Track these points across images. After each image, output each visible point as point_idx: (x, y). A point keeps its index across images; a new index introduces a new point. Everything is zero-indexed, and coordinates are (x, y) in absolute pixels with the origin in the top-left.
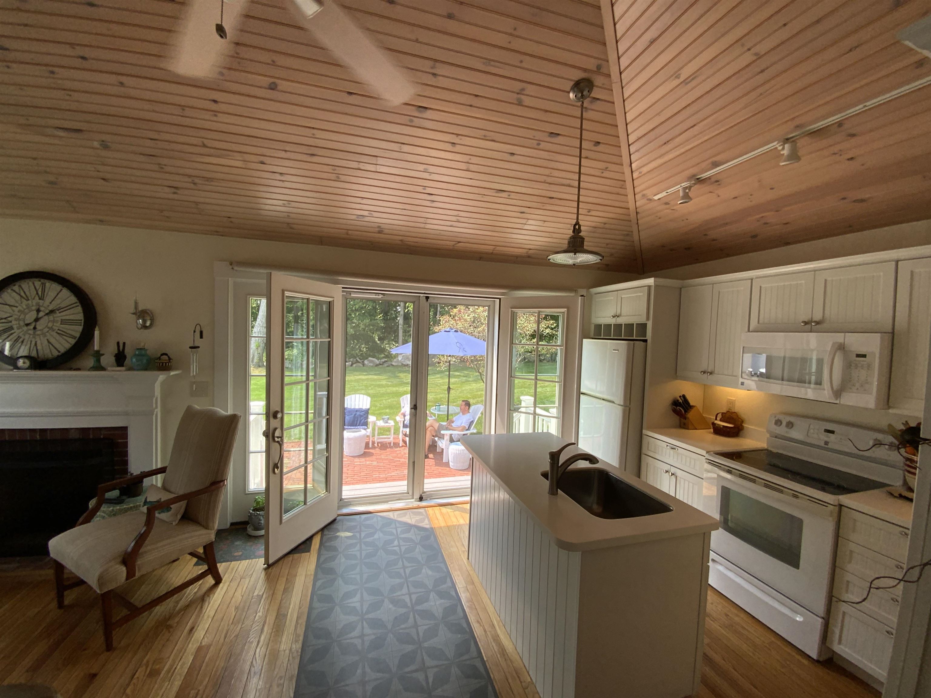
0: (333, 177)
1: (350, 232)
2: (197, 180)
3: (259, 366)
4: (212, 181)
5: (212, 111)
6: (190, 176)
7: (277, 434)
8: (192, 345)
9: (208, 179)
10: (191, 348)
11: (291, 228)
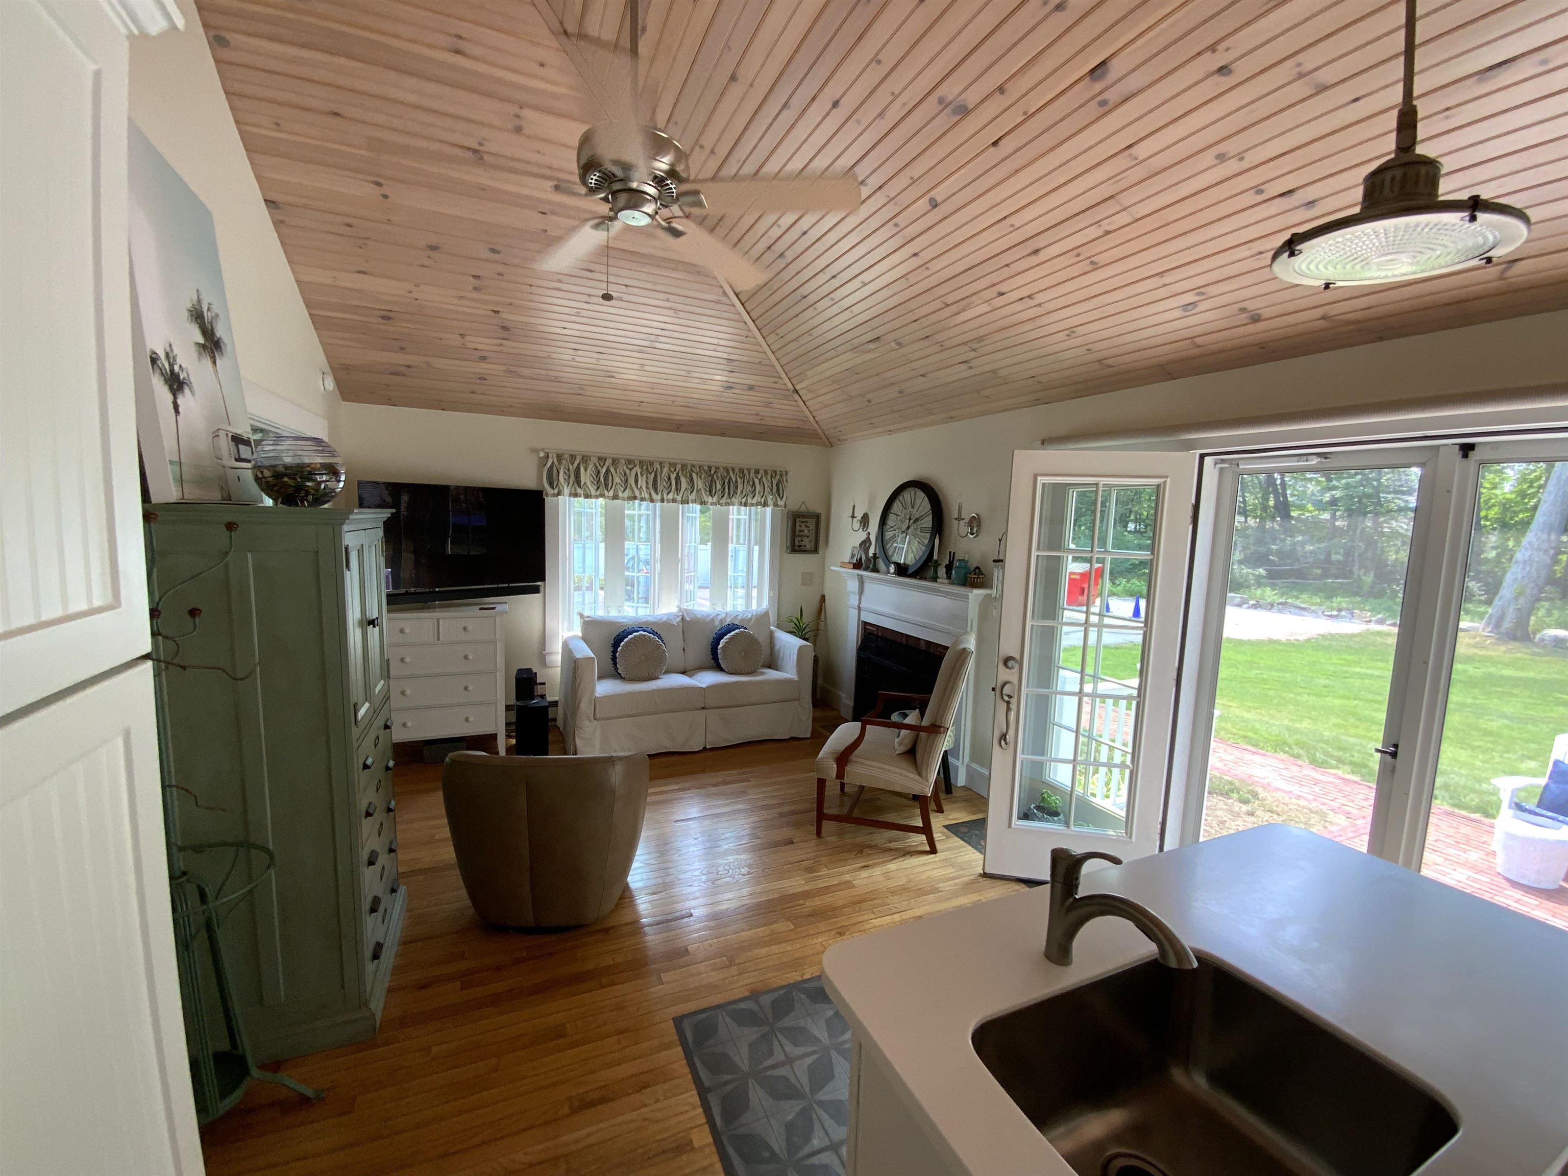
0: (1085, 266)
1: (1199, 340)
2: (975, 346)
3: (1514, 638)
4: (983, 340)
5: (921, 266)
6: (964, 344)
7: (1006, 690)
8: (997, 558)
9: (980, 339)
10: (995, 561)
11: (1109, 366)
